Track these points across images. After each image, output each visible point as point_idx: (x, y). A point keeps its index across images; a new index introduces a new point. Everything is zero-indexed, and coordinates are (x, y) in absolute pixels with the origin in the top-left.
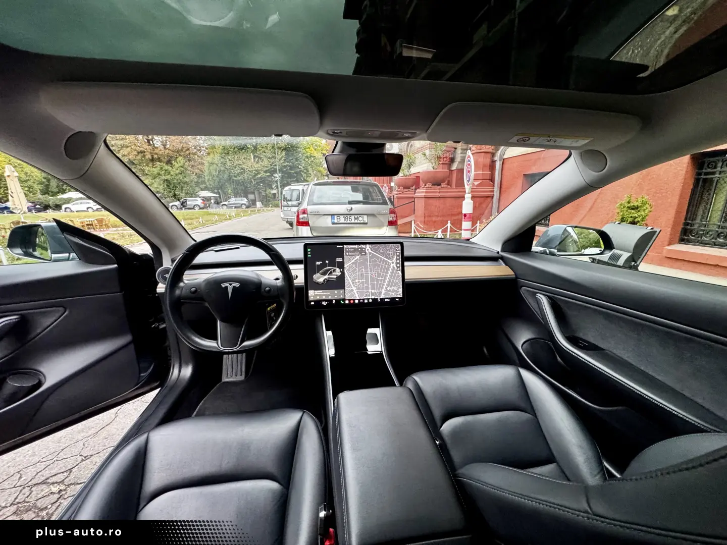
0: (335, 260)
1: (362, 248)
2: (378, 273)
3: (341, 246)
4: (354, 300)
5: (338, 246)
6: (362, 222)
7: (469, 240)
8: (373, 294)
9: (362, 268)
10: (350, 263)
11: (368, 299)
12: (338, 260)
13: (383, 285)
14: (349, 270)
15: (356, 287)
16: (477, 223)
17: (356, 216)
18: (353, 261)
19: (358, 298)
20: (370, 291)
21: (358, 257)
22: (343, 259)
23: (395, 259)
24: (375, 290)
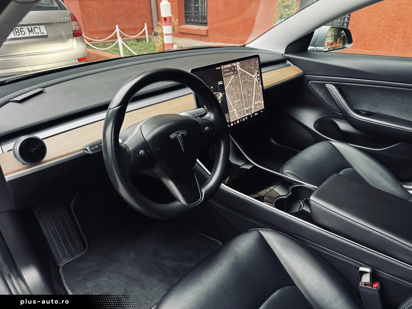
0: (218, 83)
1: (234, 67)
2: (248, 91)
3: (219, 68)
4: (236, 121)
5: (217, 68)
6: (40, 34)
7: (244, 46)
8: (247, 111)
9: (237, 88)
10: (228, 85)
11: (245, 117)
12: (220, 83)
13: (252, 100)
14: (228, 92)
15: (235, 108)
16: (144, 26)
17: (30, 27)
18: (230, 82)
19: (238, 119)
20: (245, 109)
21: (232, 77)
22: (223, 82)
23: (256, 73)
24: (247, 107)
